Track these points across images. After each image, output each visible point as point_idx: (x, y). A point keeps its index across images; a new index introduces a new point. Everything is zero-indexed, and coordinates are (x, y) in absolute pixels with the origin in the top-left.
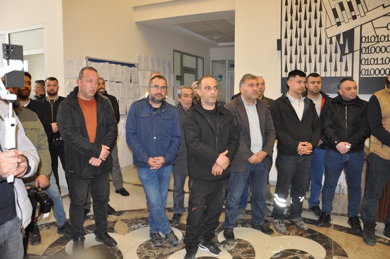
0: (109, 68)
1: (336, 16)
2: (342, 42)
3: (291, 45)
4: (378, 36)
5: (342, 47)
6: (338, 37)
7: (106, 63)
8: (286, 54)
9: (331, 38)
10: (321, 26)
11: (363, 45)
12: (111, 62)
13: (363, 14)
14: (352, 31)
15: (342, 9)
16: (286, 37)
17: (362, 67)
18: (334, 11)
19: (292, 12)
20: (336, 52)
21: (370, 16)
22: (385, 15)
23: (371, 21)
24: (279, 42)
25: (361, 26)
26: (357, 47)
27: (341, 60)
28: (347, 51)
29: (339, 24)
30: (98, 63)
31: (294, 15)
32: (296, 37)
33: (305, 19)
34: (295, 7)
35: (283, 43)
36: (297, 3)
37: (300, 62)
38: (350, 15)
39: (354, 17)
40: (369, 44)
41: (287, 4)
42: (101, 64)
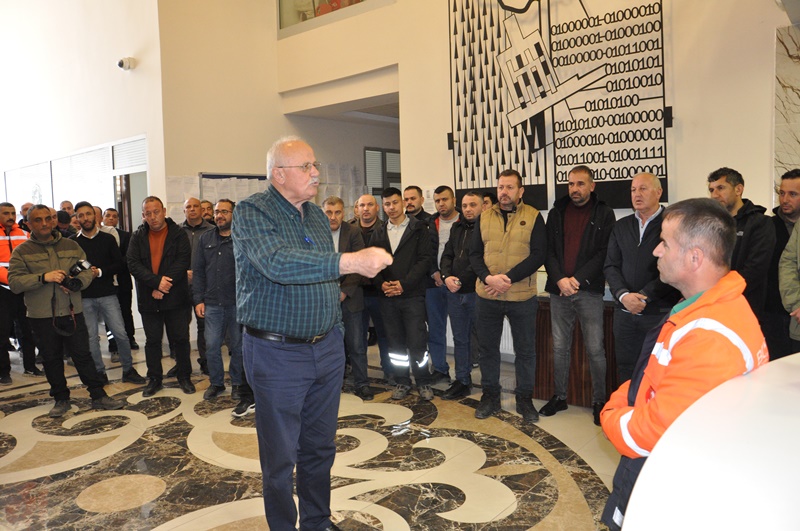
0: (238, 185)
1: (520, 94)
2: (529, 132)
3: (466, 140)
4: (575, 121)
5: (531, 139)
6: (524, 124)
7: (233, 178)
8: (460, 154)
9: (515, 127)
10: (501, 110)
11: (557, 135)
12: (239, 177)
13: (554, 90)
14: (541, 115)
15: (527, 83)
16: (459, 129)
17: (559, 169)
18: (517, 86)
19: (465, 92)
20: (523, 148)
21: (563, 91)
22: (581, 90)
23: (565, 99)
24: (450, 136)
25: (552, 106)
26: (549, 139)
27: (530, 160)
28: (537, 146)
29: (524, 105)
30: (219, 180)
31: (468, 95)
32: (472, 128)
33: (483, 100)
34: (469, 84)
35: (455, 138)
36: (472, 78)
37: (478, 165)
38: (538, 91)
39: (543, 95)
40: (564, 134)
41: (457, 81)
42: (224, 180)
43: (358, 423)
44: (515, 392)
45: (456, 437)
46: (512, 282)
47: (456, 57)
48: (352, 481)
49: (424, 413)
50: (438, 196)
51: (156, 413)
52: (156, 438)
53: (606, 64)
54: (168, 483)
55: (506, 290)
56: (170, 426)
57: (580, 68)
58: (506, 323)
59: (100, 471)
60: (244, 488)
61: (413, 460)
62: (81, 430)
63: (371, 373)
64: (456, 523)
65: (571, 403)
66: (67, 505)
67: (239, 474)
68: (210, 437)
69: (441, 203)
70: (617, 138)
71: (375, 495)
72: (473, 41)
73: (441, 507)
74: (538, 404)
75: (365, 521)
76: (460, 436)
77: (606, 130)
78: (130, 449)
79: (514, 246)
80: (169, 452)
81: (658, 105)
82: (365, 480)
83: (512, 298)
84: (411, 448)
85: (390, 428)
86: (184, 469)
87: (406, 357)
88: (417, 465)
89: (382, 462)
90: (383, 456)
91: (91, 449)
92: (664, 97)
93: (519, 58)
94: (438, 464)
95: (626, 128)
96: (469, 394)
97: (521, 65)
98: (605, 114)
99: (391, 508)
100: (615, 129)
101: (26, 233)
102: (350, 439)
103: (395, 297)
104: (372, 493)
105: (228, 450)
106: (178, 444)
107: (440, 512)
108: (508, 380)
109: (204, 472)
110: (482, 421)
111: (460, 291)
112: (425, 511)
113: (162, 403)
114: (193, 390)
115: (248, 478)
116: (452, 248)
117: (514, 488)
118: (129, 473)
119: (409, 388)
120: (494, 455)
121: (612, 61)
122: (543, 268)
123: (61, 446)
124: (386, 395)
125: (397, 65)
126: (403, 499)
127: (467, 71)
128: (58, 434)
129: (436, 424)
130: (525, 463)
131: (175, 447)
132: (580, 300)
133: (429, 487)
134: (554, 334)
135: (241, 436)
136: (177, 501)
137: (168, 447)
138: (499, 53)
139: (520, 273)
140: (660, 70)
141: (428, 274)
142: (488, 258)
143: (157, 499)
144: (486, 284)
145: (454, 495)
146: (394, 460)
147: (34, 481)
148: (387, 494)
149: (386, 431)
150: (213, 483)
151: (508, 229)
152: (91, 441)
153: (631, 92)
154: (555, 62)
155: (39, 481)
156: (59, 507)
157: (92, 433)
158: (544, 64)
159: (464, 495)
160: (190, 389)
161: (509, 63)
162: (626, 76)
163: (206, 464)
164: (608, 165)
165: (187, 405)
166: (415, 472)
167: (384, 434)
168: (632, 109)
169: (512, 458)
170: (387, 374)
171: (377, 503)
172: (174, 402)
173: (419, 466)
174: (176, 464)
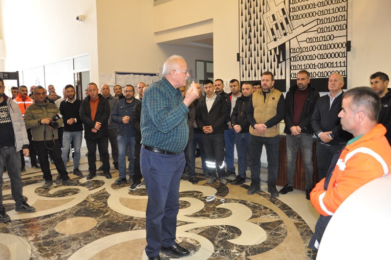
0: (133, 78)
1: (273, 34)
2: (278, 53)
3: (246, 57)
4: (301, 48)
5: (278, 57)
6: (275, 49)
7: (131, 75)
8: (243, 64)
9: (271, 51)
10: (264, 42)
11: (292, 55)
12: (134, 74)
13: (291, 32)
14: (284, 44)
15: (277, 28)
16: (243, 51)
17: (292, 72)
18: (272, 30)
19: (246, 33)
20: (274, 61)
21: (295, 33)
22: (305, 32)
23: (296, 37)
24: (238, 55)
25: (290, 40)
26: (287, 57)
27: (278, 67)
28: (281, 60)
29: (275, 40)
30: (124, 75)
31: (248, 34)
32: (249, 51)
33: (255, 37)
34: (248, 29)
35: (241, 56)
36: (250, 26)
37: (252, 69)
38: (283, 32)
39: (285, 34)
40: (295, 54)
41: (242, 27)
42: (127, 75)
43: (190, 195)
44: (267, 182)
45: (237, 203)
46: (268, 128)
47: (242, 15)
48: (186, 223)
49: (222, 191)
50: (231, 84)
51: (93, 188)
52: (93, 200)
53: (318, 19)
54: (98, 221)
55: (264, 132)
56: (99, 194)
57: (304, 21)
58: (264, 148)
59: (66, 215)
60: (134, 225)
61: (216, 213)
62: (57, 195)
63: (197, 171)
64: (236, 245)
65: (295, 188)
66: (50, 230)
67: (132, 218)
68: (118, 200)
69: (233, 88)
70: (322, 57)
71: (197, 230)
72: (251, 7)
73: (230, 237)
74: (279, 188)
75: (192, 242)
76: (240, 203)
77: (317, 52)
78: (80, 204)
79: (269, 109)
80: (99, 206)
81: (343, 40)
82: (192, 223)
83: (267, 135)
84: (215, 208)
85: (206, 198)
86: (106, 215)
87: (214, 163)
88: (218, 216)
89: (201, 214)
90: (202, 211)
91: (62, 204)
92: (347, 36)
93: (273, 16)
94: (228, 216)
95: (327, 51)
96: (245, 182)
97: (274, 19)
98: (316, 44)
99: (205, 236)
100: (321, 52)
101: (32, 100)
102: (186, 202)
103: (209, 134)
104: (196, 229)
105: (127, 206)
106: (103, 203)
107: (228, 239)
108: (264, 177)
109: (115, 216)
110: (251, 196)
111: (241, 132)
112: (221, 239)
113: (96, 183)
114: (111, 177)
115: (136, 220)
116: (237, 111)
117: (265, 229)
118: (79, 216)
119: (215, 178)
120: (256, 213)
121: (321, 17)
122: (283, 121)
123: (47, 202)
124: (204, 182)
125: (212, 19)
126: (211, 232)
127: (247, 22)
128: (47, 197)
129: (228, 197)
130: (271, 217)
131: (101, 204)
132: (301, 137)
133: (224, 227)
134: (288, 154)
135: (133, 200)
136: (102, 230)
137: (98, 204)
138: (264, 13)
139: (271, 123)
140: (345, 22)
141: (226, 123)
142: (256, 116)
143: (93, 229)
144: (254, 128)
145: (236, 231)
146: (207, 213)
147: (36, 218)
148: (203, 230)
149: (204, 199)
150: (119, 222)
151: (266, 101)
152: (62, 200)
153: (330, 33)
154: (292, 18)
155: (38, 218)
156: (47, 231)
157: (63, 196)
158: (286, 19)
159: (241, 232)
160: (109, 176)
161: (268, 18)
162: (327, 25)
163: (116, 212)
164: (317, 70)
165: (108, 184)
166: (217, 219)
167: (202, 200)
168: (330, 42)
169: (265, 214)
170: (204, 172)
171: (198, 234)
172: (101, 182)
173: (219, 217)
174: (102, 212)
